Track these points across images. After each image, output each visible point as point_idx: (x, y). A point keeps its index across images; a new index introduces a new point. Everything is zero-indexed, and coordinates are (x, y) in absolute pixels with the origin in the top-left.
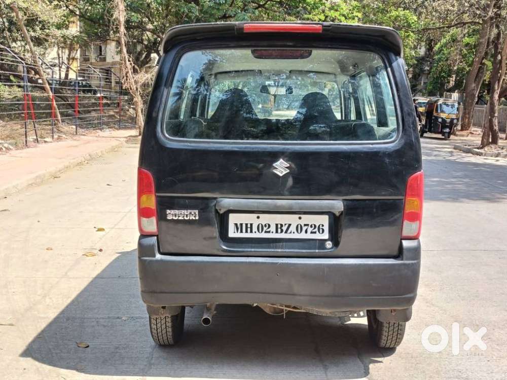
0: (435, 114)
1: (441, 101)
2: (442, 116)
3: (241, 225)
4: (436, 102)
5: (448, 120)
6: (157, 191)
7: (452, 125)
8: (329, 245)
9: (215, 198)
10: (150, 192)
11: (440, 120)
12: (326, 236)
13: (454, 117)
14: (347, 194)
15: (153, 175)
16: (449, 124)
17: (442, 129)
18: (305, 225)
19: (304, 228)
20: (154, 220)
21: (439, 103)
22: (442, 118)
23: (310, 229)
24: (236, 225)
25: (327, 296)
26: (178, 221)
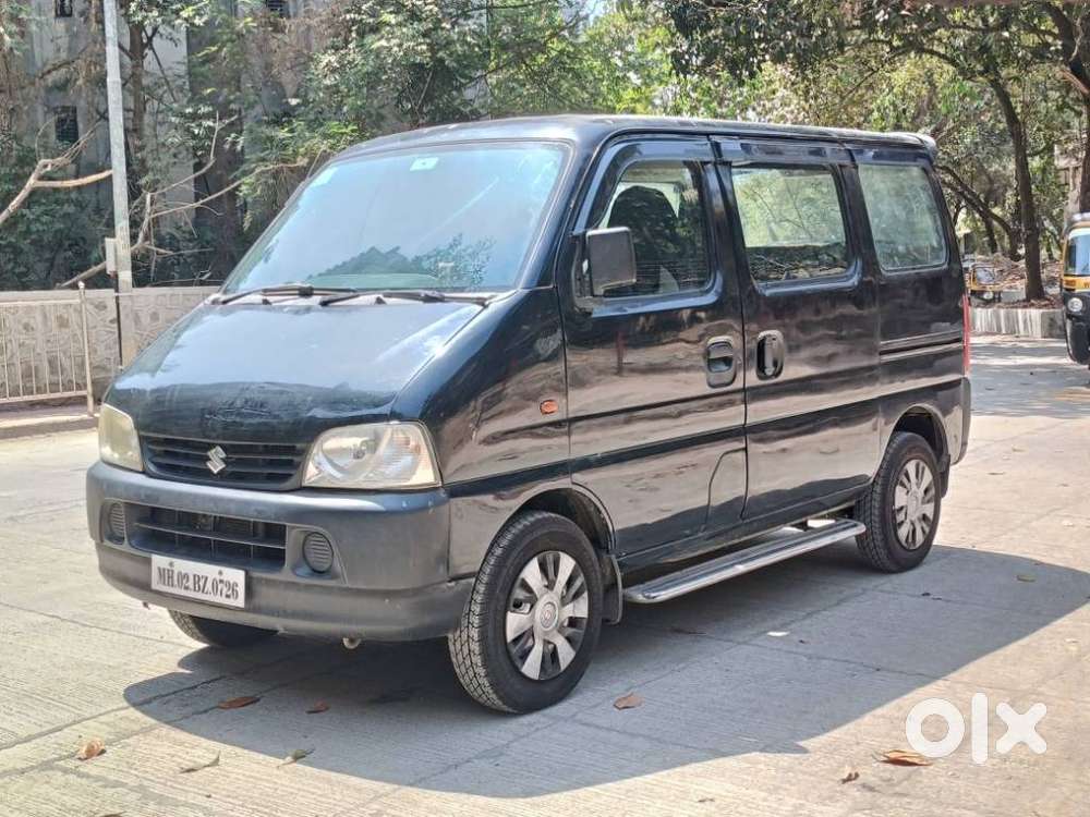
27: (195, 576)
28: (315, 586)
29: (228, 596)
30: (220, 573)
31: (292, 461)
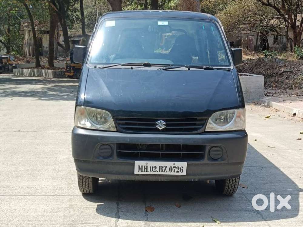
27: (160, 167)
28: (215, 164)
29: (177, 172)
30: (174, 164)
31: (196, 123)
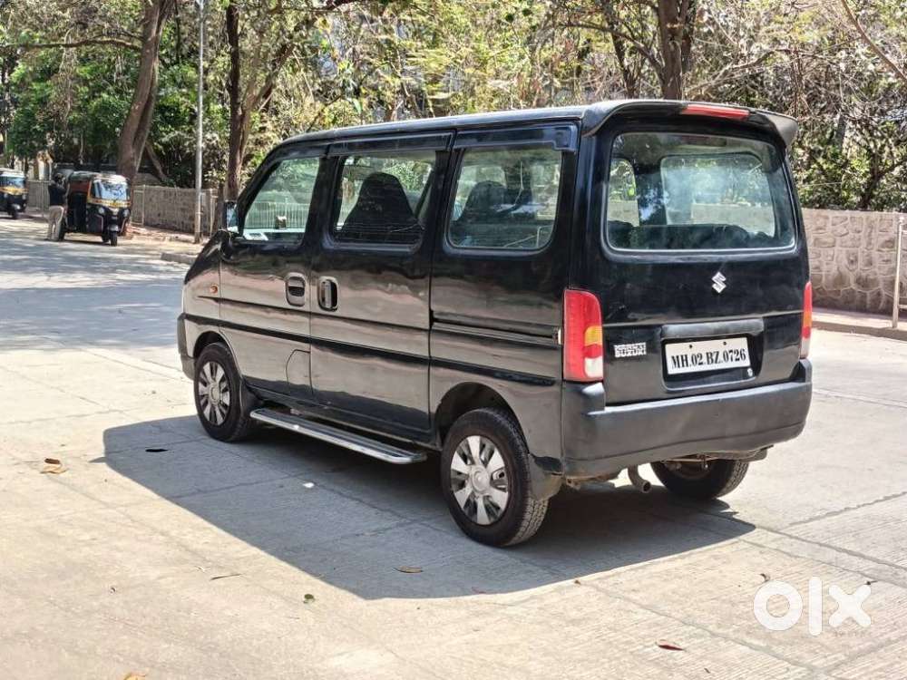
0: (90, 200)
1: (99, 178)
2: (104, 205)
3: (678, 357)
4: (91, 178)
5: (116, 211)
6: (605, 321)
7: (121, 219)
8: (750, 372)
9: (660, 326)
10: (596, 323)
11: (102, 211)
12: (747, 363)
13: (124, 205)
14: (767, 311)
15: (600, 299)
16: (116, 218)
17: (105, 227)
18: (731, 351)
19: (730, 355)
20: (600, 360)
21: (95, 181)
22: (104, 208)
23: (734, 356)
24: (673, 358)
25: (750, 434)
26: (627, 359)
